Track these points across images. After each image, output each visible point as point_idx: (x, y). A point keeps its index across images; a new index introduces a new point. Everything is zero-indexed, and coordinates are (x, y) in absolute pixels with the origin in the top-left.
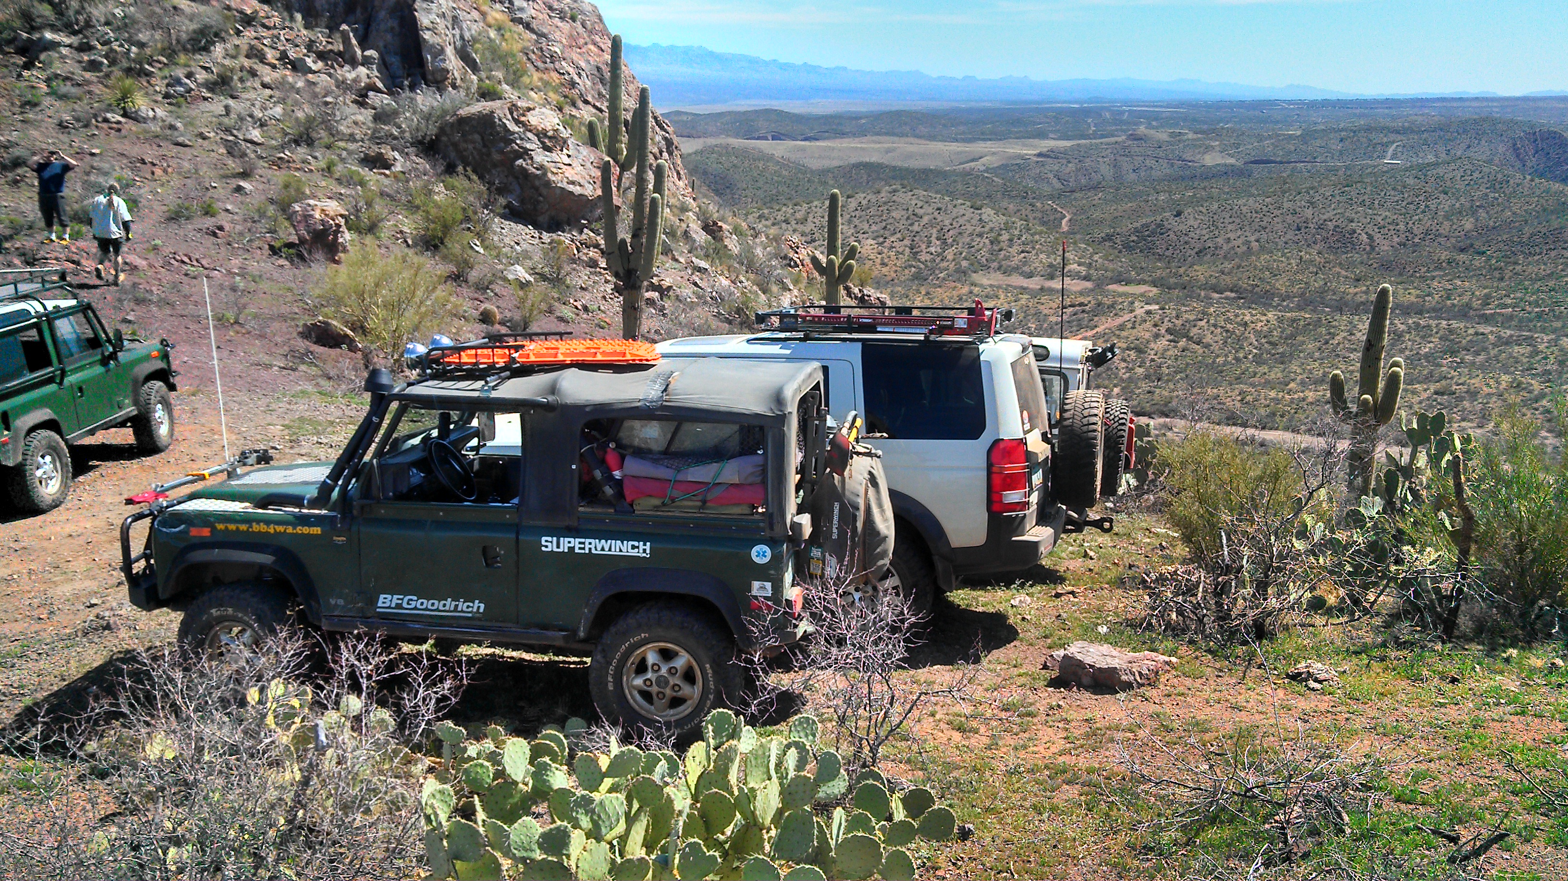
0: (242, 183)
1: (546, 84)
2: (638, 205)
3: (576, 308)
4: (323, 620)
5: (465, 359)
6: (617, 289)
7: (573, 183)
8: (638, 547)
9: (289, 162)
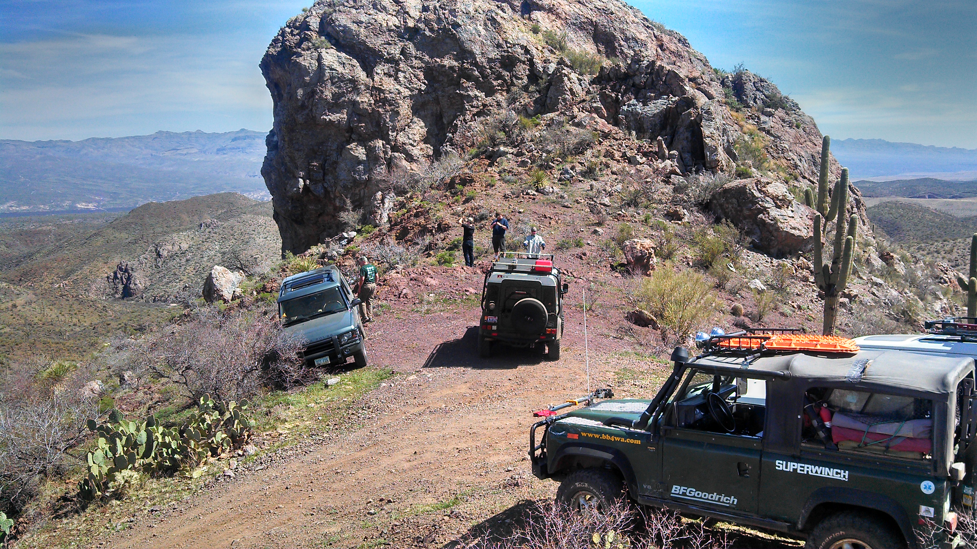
0: (597, 229)
1: (779, 167)
2: (837, 243)
3: (793, 307)
4: (639, 497)
5: (732, 344)
6: (820, 295)
7: (794, 228)
8: (840, 474)
9: (623, 216)
